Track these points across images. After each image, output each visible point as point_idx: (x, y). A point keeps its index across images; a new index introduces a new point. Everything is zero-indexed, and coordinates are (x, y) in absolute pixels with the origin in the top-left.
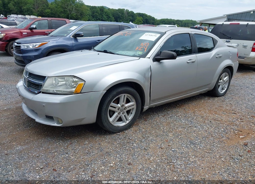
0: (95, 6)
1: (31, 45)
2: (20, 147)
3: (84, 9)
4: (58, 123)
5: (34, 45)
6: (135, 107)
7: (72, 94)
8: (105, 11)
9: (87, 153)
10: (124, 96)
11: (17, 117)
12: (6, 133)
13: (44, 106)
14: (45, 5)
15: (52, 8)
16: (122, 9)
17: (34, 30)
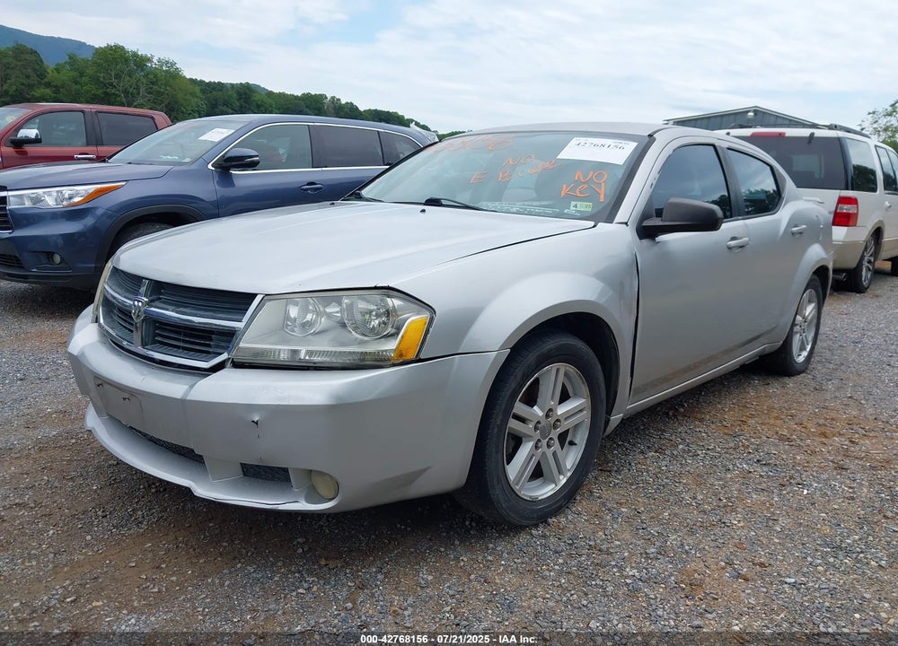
0: (219, 83)
1: (49, 194)
2: (133, 621)
3: (181, 90)
4: (313, 496)
5: (66, 196)
6: (586, 416)
7: (381, 363)
8: (256, 99)
9: (458, 625)
10: (558, 370)
11: (56, 484)
12: (36, 557)
13: (257, 423)
14: (30, 70)
15: (59, 84)
16: (316, 95)
17: (29, 149)
